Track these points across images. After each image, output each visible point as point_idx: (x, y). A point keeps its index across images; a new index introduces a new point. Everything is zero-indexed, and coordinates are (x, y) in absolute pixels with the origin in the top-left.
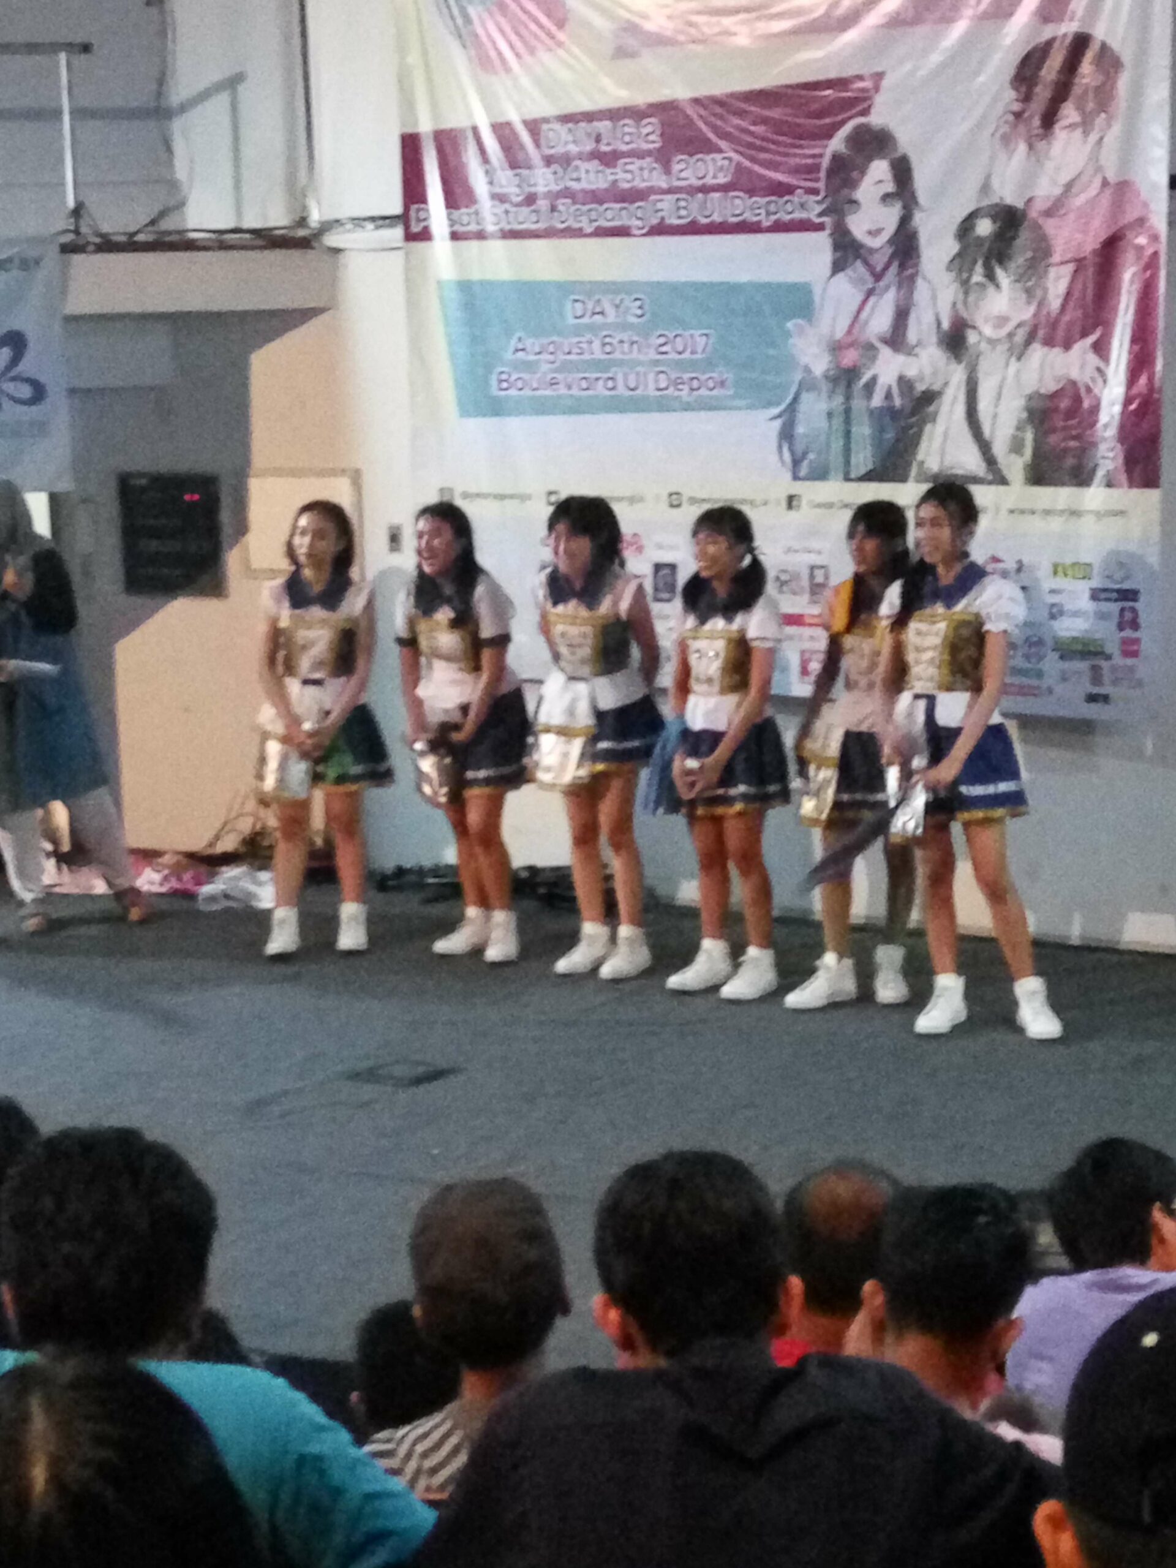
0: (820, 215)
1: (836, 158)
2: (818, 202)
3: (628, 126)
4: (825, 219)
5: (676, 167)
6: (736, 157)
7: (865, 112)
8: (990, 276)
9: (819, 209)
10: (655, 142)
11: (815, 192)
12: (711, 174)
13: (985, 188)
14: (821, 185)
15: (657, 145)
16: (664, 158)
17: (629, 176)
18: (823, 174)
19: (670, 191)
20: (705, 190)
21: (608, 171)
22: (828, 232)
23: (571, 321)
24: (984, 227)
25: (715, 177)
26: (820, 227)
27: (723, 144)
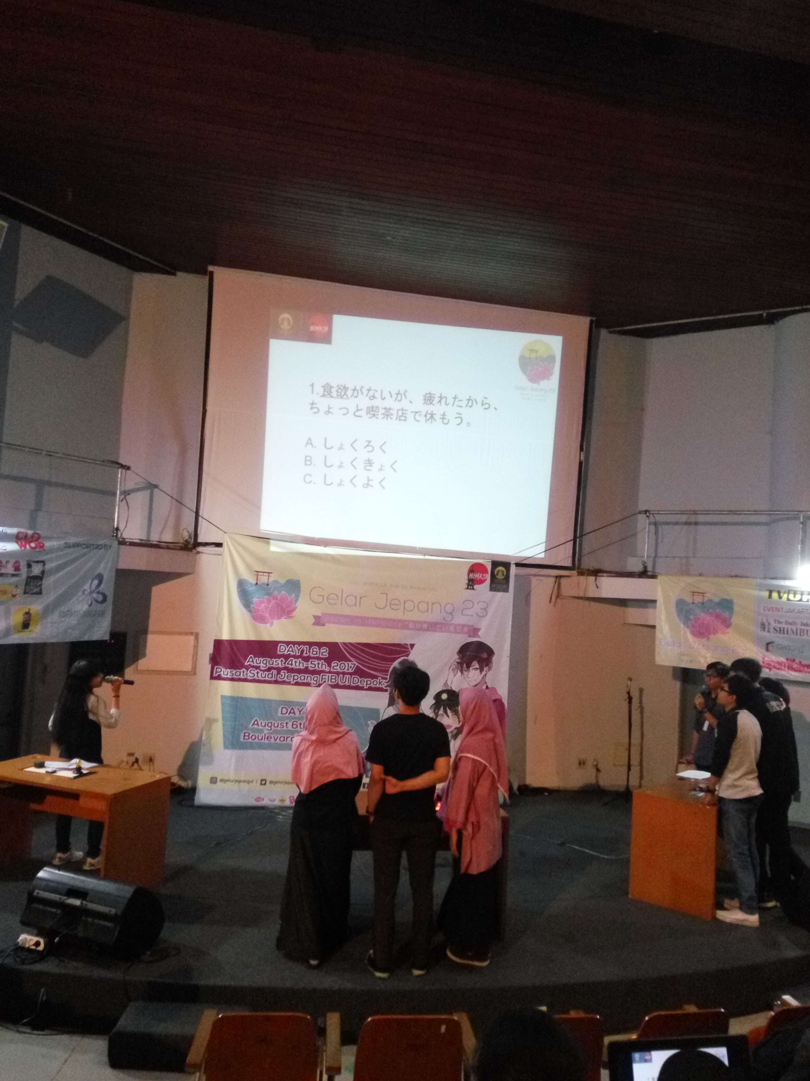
0: (385, 687)
1: (394, 668)
2: (387, 682)
3: (316, 649)
4: (388, 688)
5: (333, 665)
6: (357, 664)
7: (407, 656)
8: (446, 712)
9: (386, 684)
10: (326, 655)
11: (386, 679)
12: (346, 668)
13: (446, 684)
14: (388, 677)
15: (327, 656)
16: (328, 661)
17: (313, 666)
18: (389, 674)
19: (330, 672)
20: (344, 674)
21: (305, 663)
22: (389, 692)
23: (279, 714)
24: (444, 696)
25: (348, 670)
26: (386, 691)
27: (352, 659)
